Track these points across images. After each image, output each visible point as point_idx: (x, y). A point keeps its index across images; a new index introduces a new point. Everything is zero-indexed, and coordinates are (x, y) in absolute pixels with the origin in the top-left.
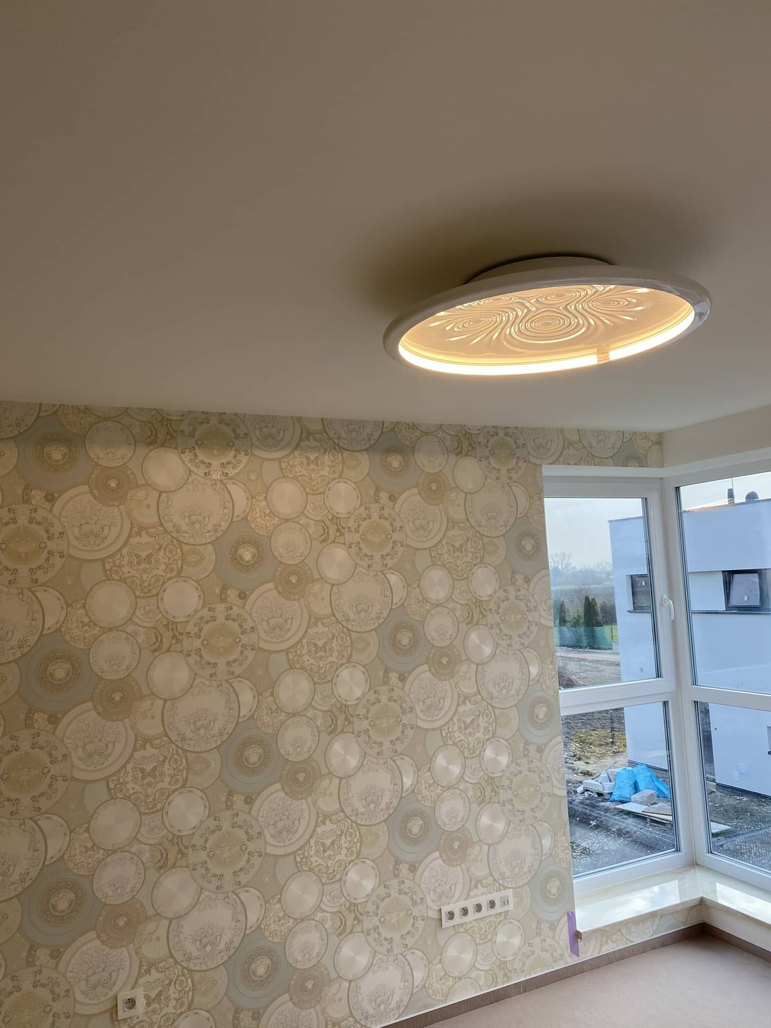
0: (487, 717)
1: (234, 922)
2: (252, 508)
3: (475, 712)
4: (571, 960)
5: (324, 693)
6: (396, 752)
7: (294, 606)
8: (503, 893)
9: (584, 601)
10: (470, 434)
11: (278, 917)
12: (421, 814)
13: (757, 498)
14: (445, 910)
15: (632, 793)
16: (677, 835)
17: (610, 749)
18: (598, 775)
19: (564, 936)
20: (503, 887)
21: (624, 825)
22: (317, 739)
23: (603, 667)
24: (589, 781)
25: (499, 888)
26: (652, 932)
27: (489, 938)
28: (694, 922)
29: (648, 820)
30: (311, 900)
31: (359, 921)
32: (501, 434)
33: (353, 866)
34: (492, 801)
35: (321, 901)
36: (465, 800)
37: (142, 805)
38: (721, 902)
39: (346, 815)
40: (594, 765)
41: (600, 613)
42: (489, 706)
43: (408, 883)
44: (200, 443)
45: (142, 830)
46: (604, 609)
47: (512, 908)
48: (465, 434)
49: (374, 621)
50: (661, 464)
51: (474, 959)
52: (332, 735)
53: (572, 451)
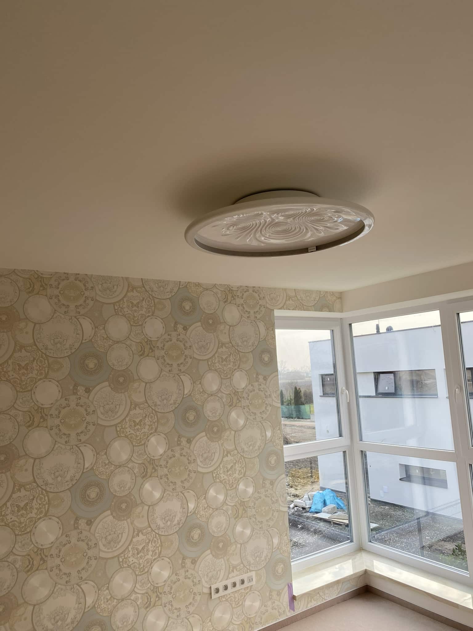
0: (240, 464)
1: (77, 604)
2: (96, 334)
3: (233, 461)
4: (290, 614)
5: (140, 452)
6: (184, 488)
7: (121, 397)
8: (249, 574)
9: (294, 390)
10: (232, 290)
11: (107, 599)
12: (200, 527)
13: (392, 329)
14: (214, 587)
15: (322, 506)
16: (351, 531)
17: (309, 480)
18: (302, 496)
19: (286, 598)
20: (249, 570)
21: (318, 526)
22: (135, 481)
23: (305, 430)
24: (297, 501)
25: (247, 571)
26: (337, 593)
27: (240, 603)
28: (360, 585)
29: (332, 523)
30: (128, 586)
31: (159, 598)
32: (251, 291)
33: (156, 562)
34: (243, 516)
35: (135, 586)
36: (226, 517)
37: (17, 530)
38: (376, 571)
39: (152, 529)
40: (300, 491)
41: (303, 397)
42: (242, 457)
43: (191, 571)
44: (62, 292)
45: (16, 546)
46: (305, 394)
47: (255, 583)
48: (230, 290)
49: (172, 406)
50: (341, 310)
51: (231, 617)
52: (144, 479)
53: (291, 302)
